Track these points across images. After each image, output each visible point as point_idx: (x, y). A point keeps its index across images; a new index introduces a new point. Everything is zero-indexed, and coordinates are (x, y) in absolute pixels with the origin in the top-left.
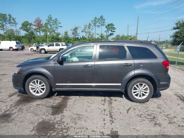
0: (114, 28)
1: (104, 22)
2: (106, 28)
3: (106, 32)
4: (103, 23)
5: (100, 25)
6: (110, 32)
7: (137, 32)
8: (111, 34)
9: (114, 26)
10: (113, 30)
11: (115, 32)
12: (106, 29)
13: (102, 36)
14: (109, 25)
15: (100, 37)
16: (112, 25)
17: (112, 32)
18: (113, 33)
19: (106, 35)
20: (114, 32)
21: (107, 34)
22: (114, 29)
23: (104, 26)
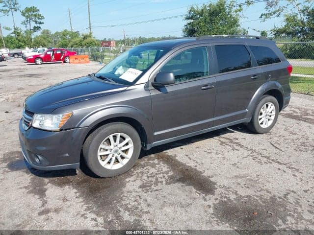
0: (40, 15)
1: (16, 4)
2: (24, 16)
3: (23, 23)
4: (14, 6)
5: (7, 8)
6: (33, 24)
7: (90, 24)
8: (36, 29)
9: (39, 13)
10: (39, 21)
11: (43, 23)
12: (24, 19)
13: (17, 32)
14: (28, 10)
15: (12, 33)
16: (34, 9)
17: (38, 25)
18: (40, 25)
19: (26, 29)
20: (41, 23)
21: (28, 28)
22: (41, 19)
23: (18, 11)
